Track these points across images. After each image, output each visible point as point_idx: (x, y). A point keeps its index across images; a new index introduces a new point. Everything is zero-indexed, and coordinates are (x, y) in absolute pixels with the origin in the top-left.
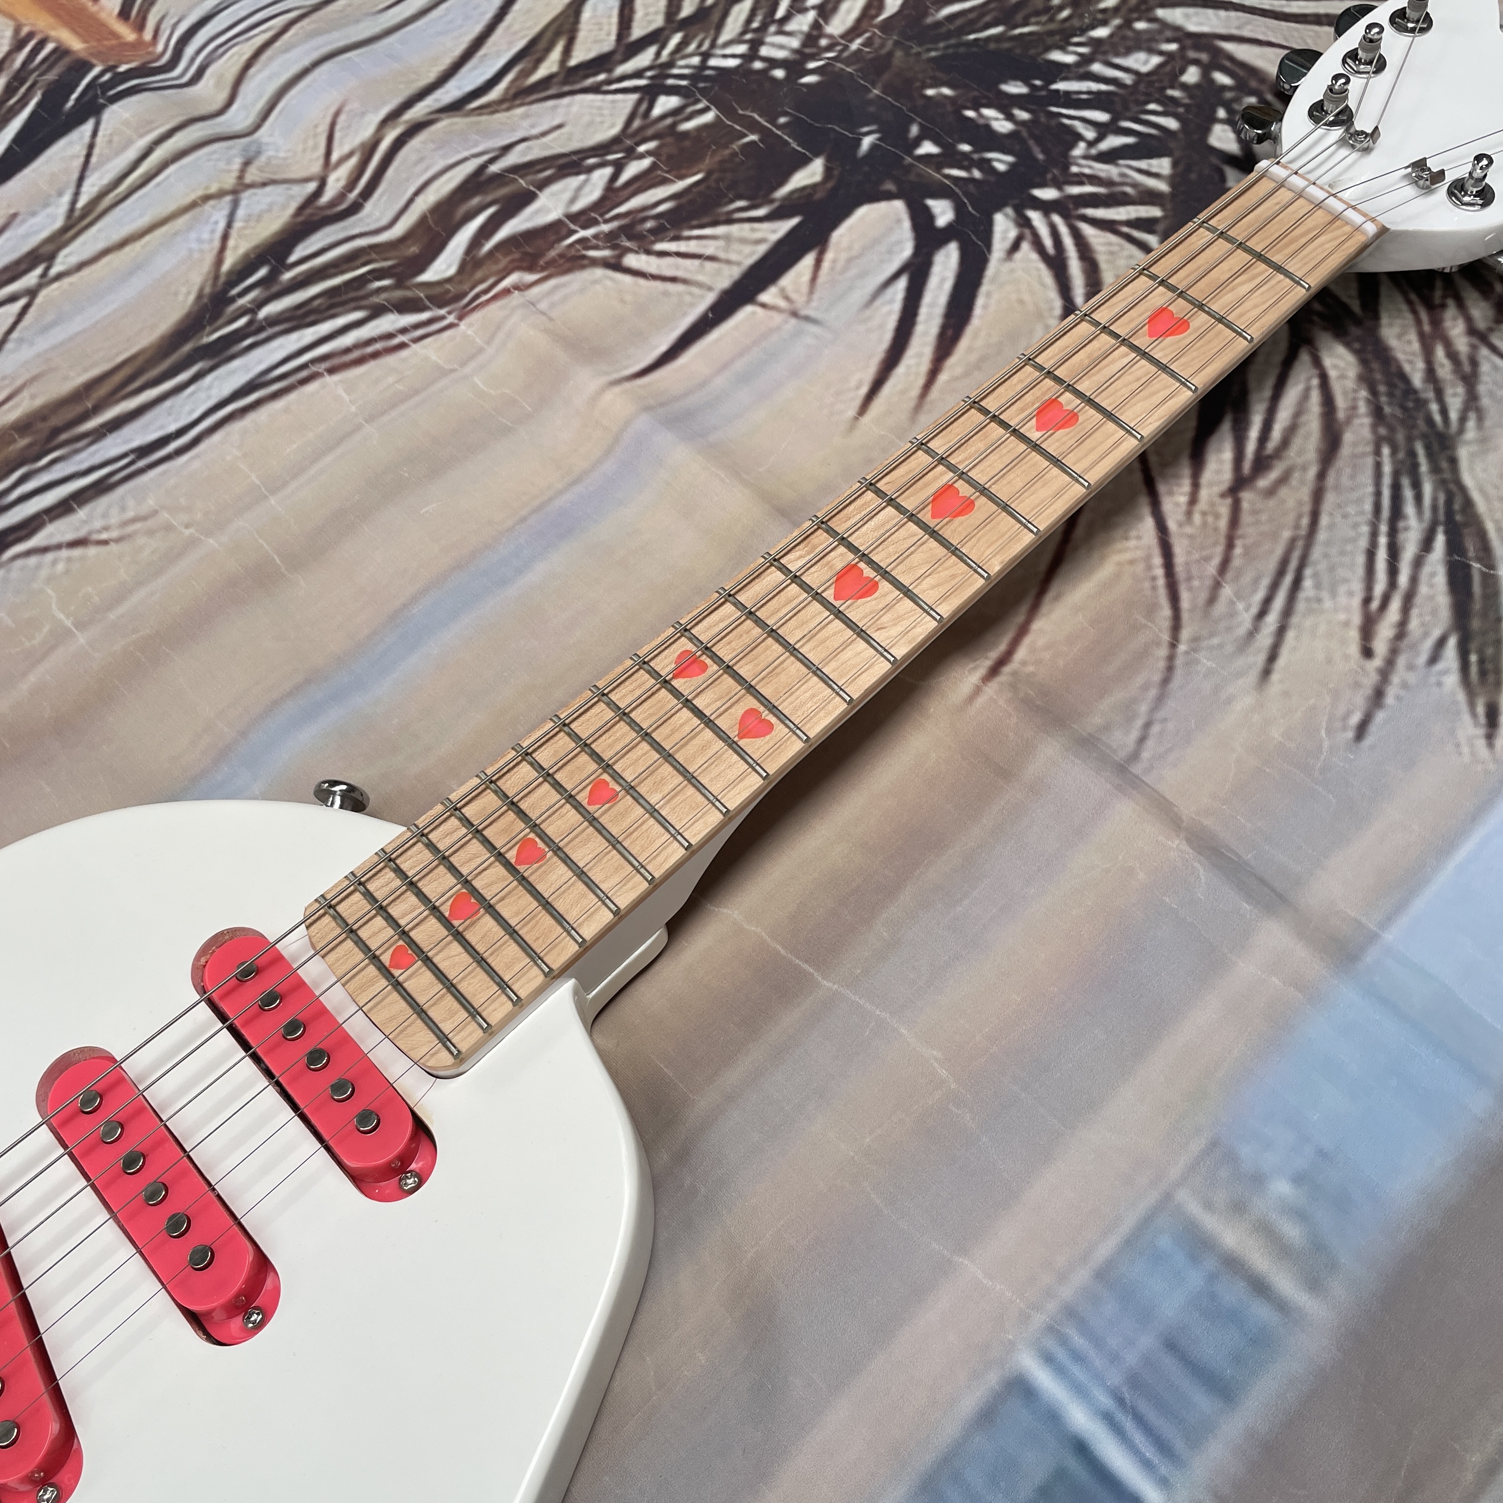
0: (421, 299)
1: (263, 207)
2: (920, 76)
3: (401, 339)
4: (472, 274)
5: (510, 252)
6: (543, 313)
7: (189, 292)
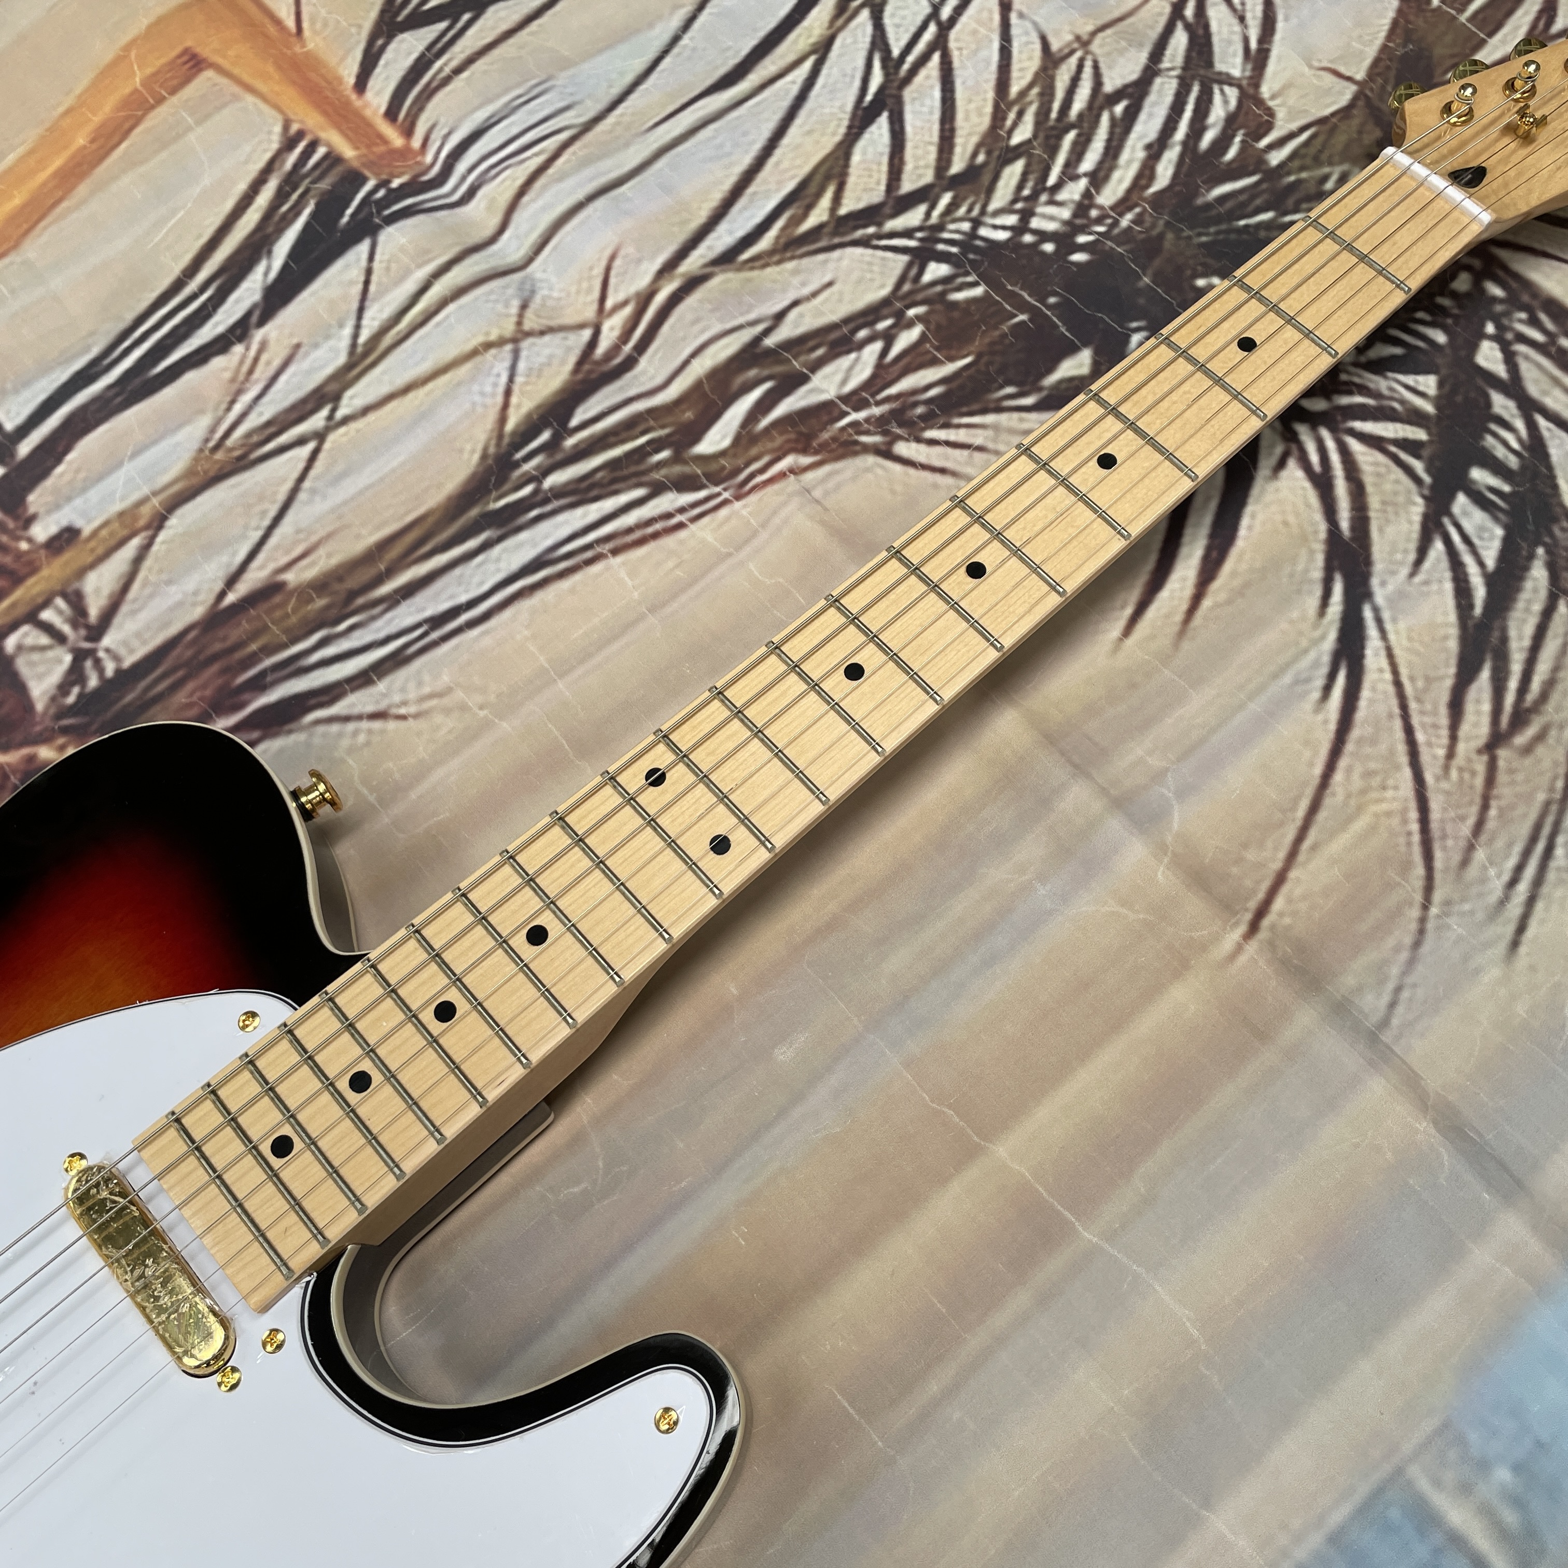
0: (698, 476)
1: (542, 359)
2: (1191, 262)
3: (679, 518)
4: (747, 449)
5: (787, 432)
6: (817, 502)
7: (473, 450)
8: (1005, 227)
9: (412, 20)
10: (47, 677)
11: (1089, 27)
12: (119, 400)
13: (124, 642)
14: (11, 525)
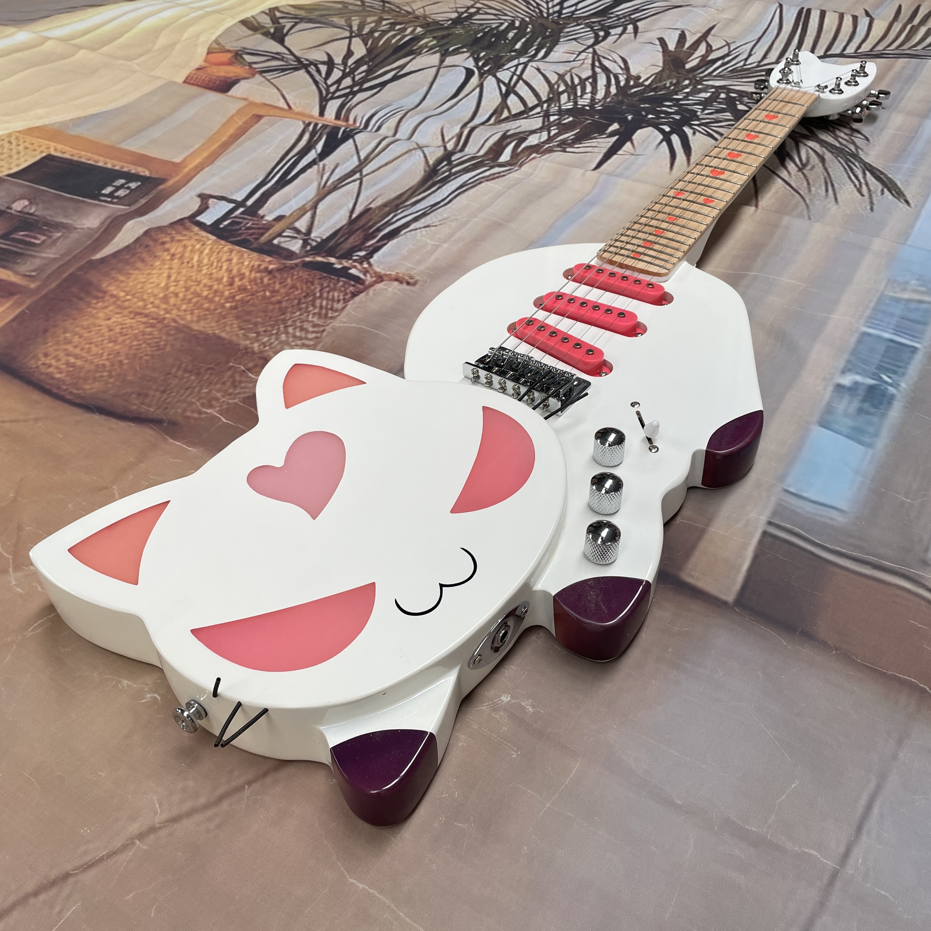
0: (503, 165)
1: (432, 151)
2: (636, 103)
3: (502, 174)
4: (517, 157)
5: (528, 150)
7: (420, 172)
8: (570, 106)
9: (332, 98)
10: (296, 246)
11: (568, 69)
12: (279, 187)
13: (320, 234)
14: (255, 219)
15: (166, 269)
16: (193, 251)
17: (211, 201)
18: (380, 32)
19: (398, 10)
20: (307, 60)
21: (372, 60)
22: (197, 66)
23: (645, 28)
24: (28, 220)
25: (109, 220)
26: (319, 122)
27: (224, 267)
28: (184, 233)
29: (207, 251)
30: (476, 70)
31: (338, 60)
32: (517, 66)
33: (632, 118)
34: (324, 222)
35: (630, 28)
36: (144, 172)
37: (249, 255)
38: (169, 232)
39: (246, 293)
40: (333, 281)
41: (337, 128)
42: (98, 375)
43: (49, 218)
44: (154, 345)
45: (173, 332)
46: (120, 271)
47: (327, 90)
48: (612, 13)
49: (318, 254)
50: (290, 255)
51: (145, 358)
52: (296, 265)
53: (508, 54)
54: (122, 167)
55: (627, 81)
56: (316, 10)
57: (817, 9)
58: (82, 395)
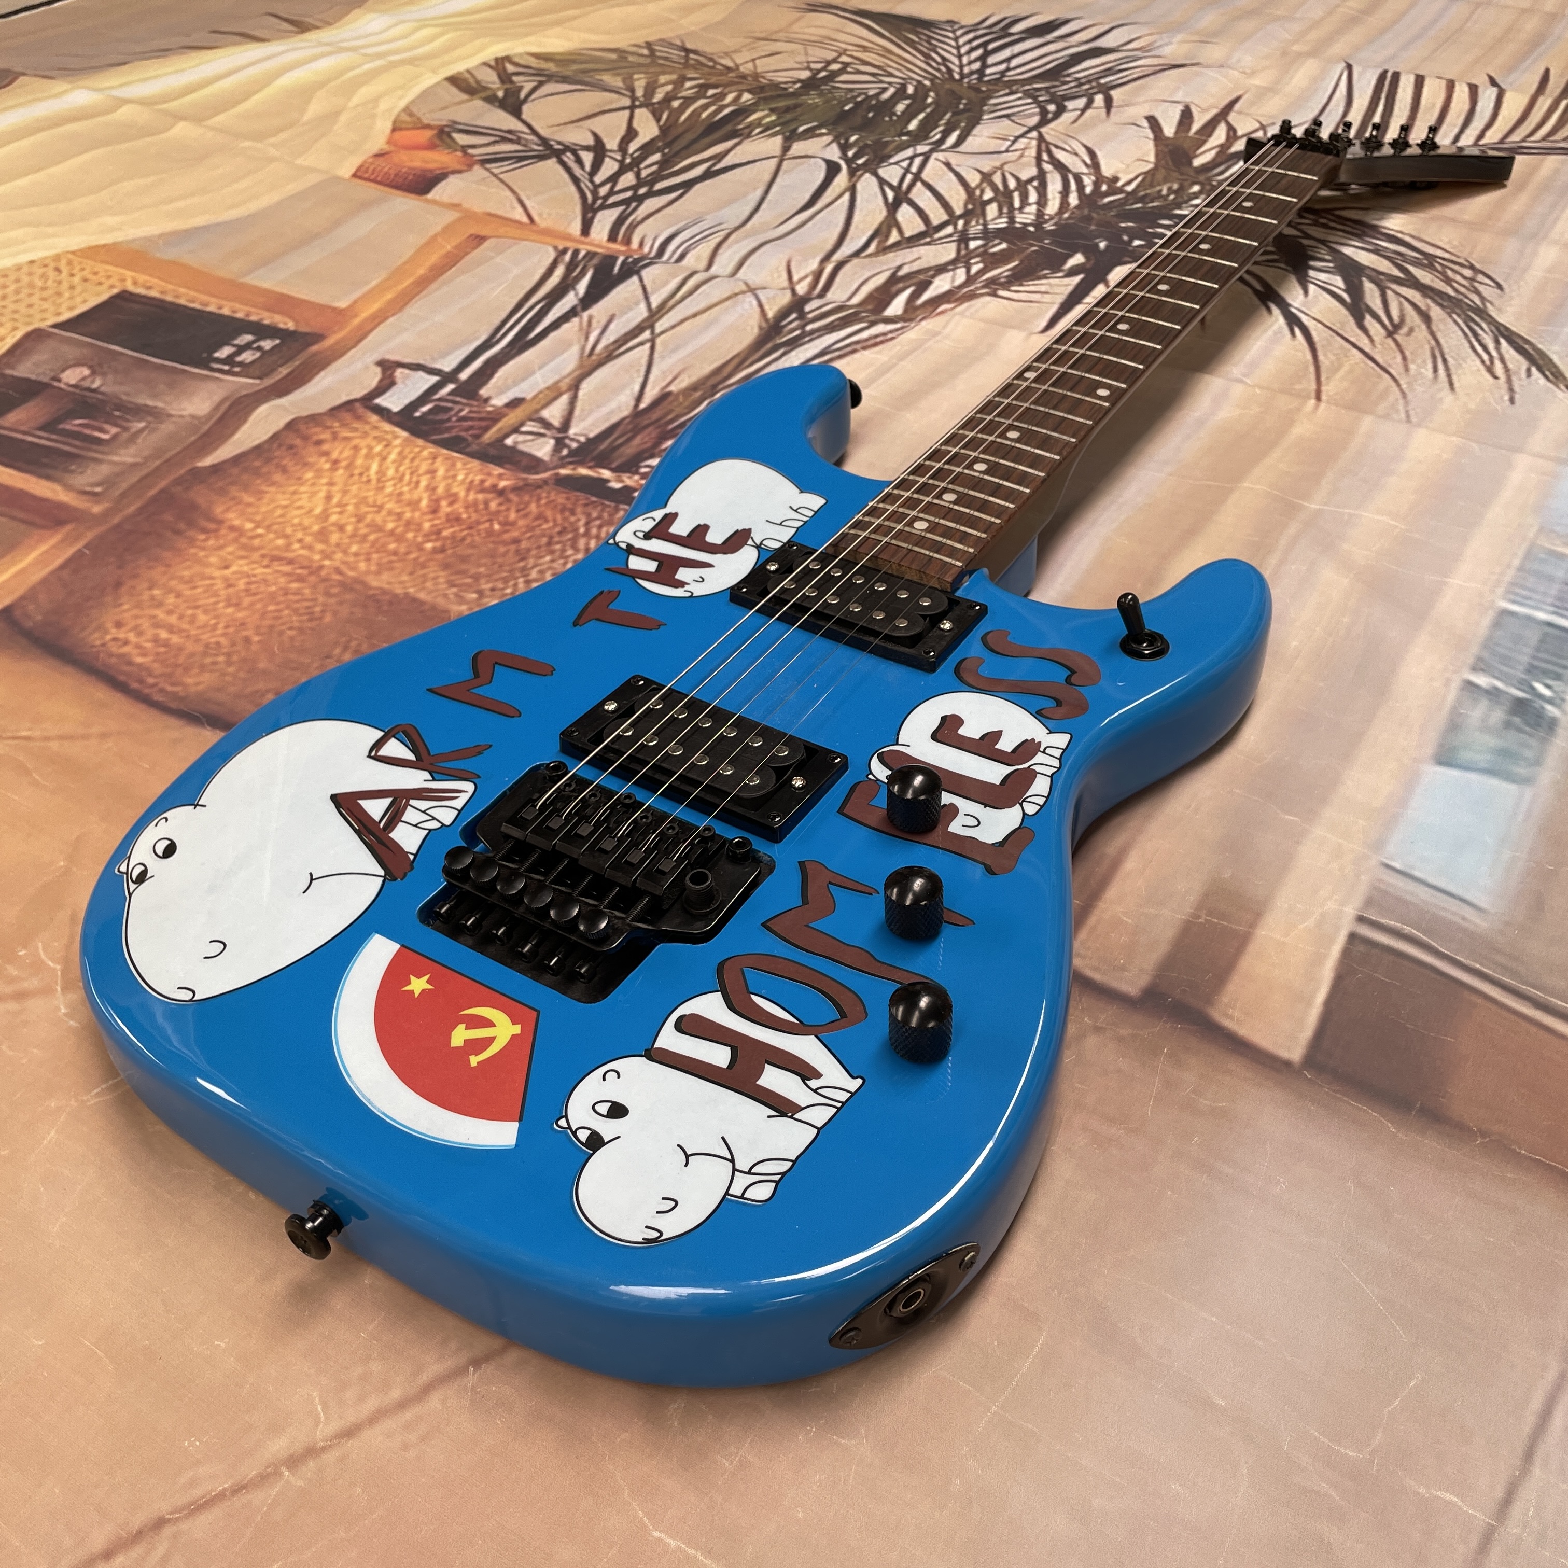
1: (771, 295)
2: (1112, 221)
3: (890, 335)
4: (916, 311)
5: (934, 302)
6: (970, 316)
7: (752, 328)
8: (1002, 223)
9: (603, 207)
10: (543, 449)
11: (998, 164)
12: (515, 351)
13: (584, 429)
14: (475, 403)
15: (323, 485)
16: (369, 456)
17: (399, 373)
18: (681, 101)
19: (711, 64)
20: (559, 143)
21: (669, 145)
22: (375, 150)
23: (1123, 100)
24: (89, 400)
25: (227, 404)
26: (580, 246)
27: (423, 483)
28: (355, 425)
29: (393, 457)
30: (843, 164)
31: (612, 144)
32: (911, 158)
33: (1107, 247)
34: (591, 411)
35: (1099, 99)
36: (286, 324)
37: (465, 464)
38: (329, 423)
39: (460, 525)
40: (608, 509)
41: (612, 259)
42: (208, 660)
43: (124, 397)
44: (302, 611)
45: (335, 590)
46: (246, 488)
47: (595, 192)
48: (1068, 75)
49: (581, 463)
50: (535, 464)
51: (290, 633)
52: (545, 482)
53: (897, 139)
54: (248, 315)
55: (1097, 185)
56: (574, 62)
57: (1409, 72)
58: (182, 694)
